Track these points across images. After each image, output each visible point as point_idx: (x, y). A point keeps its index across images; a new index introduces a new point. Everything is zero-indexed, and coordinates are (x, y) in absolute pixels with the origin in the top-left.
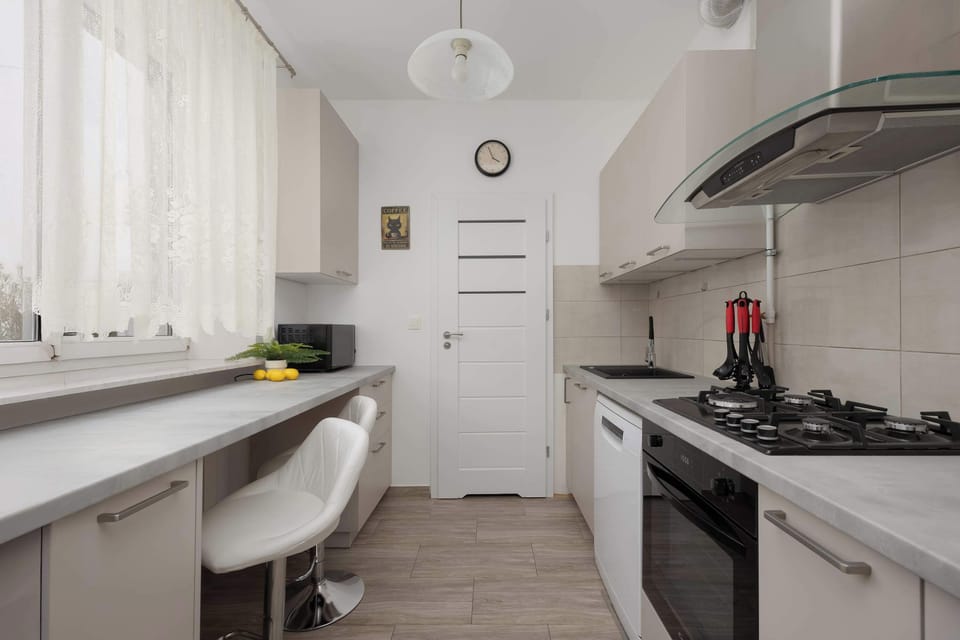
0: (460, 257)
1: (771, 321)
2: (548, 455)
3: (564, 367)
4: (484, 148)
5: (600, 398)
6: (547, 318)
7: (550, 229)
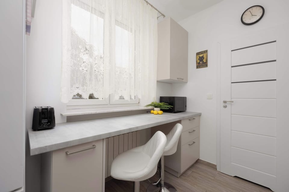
0: (232, 67)
4: (246, 12)
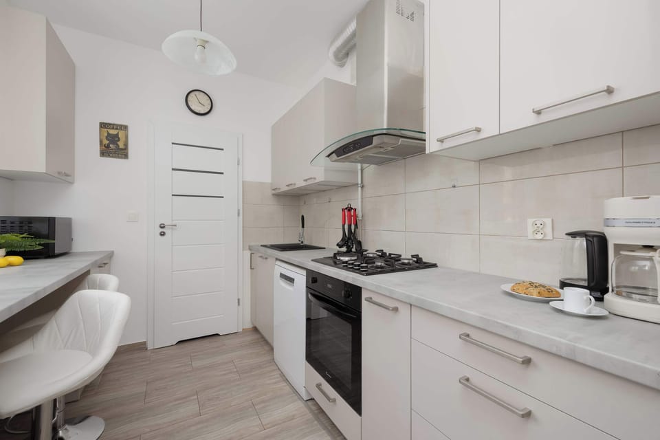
0: (173, 169)
1: (360, 219)
2: (239, 304)
3: (249, 246)
4: (192, 94)
5: (278, 263)
6: (239, 215)
7: (240, 157)
